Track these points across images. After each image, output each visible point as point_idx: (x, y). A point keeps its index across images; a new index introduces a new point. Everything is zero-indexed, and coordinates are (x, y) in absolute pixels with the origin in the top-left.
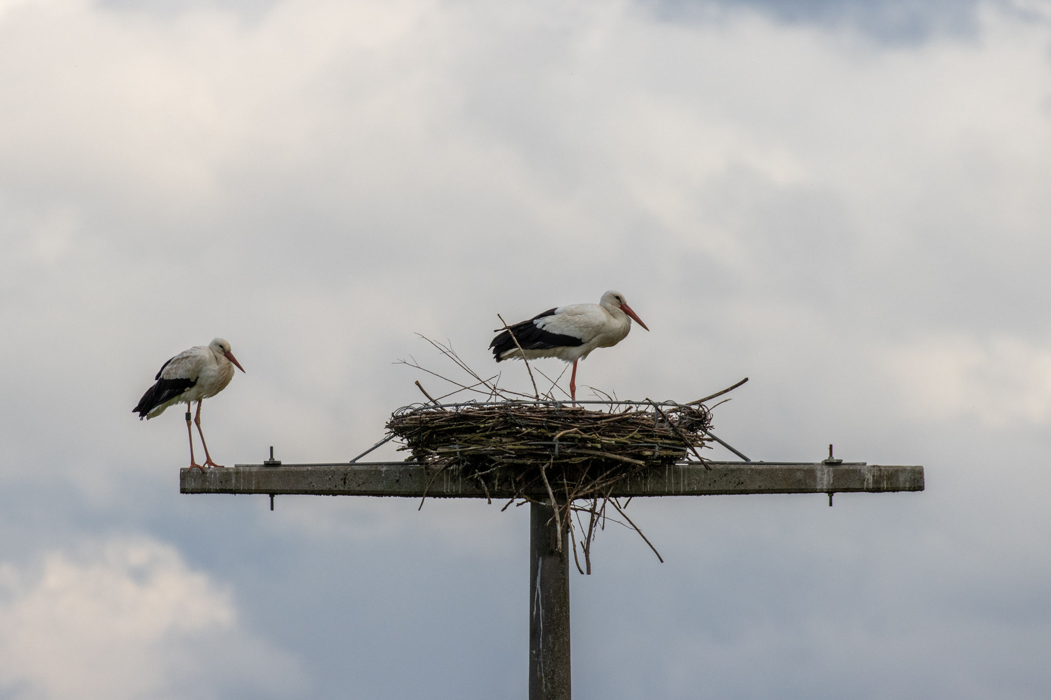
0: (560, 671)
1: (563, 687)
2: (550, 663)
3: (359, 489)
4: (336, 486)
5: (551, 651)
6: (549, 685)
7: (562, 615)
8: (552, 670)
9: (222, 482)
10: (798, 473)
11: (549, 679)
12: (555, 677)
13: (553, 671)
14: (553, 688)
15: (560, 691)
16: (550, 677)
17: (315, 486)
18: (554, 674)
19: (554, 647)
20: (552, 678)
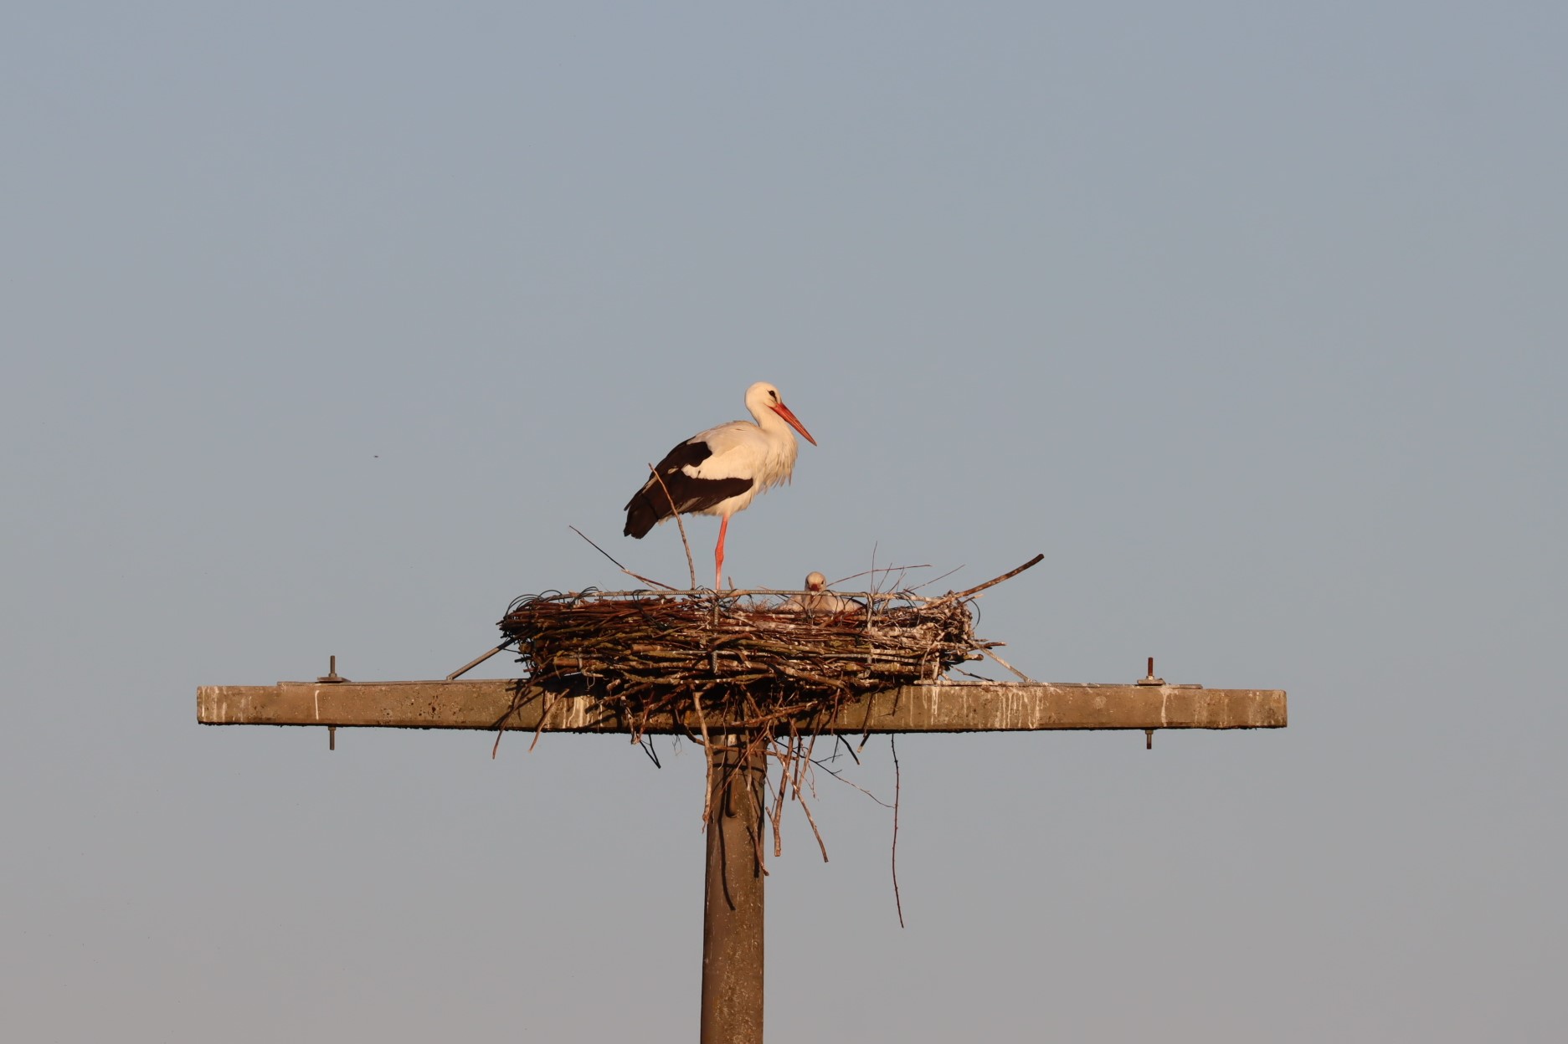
0: (742, 990)
1: (747, 1013)
2: (728, 977)
3: (454, 718)
4: (420, 715)
5: (730, 959)
6: (725, 1010)
7: (748, 906)
8: (730, 988)
9: (255, 708)
10: (1098, 699)
11: (725, 1001)
12: (734, 999)
13: (733, 990)
14: (731, 1014)
15: (742, 1020)
16: (727, 998)
17: (391, 713)
18: (733, 994)
19: (734, 954)
20: (731, 1000)
